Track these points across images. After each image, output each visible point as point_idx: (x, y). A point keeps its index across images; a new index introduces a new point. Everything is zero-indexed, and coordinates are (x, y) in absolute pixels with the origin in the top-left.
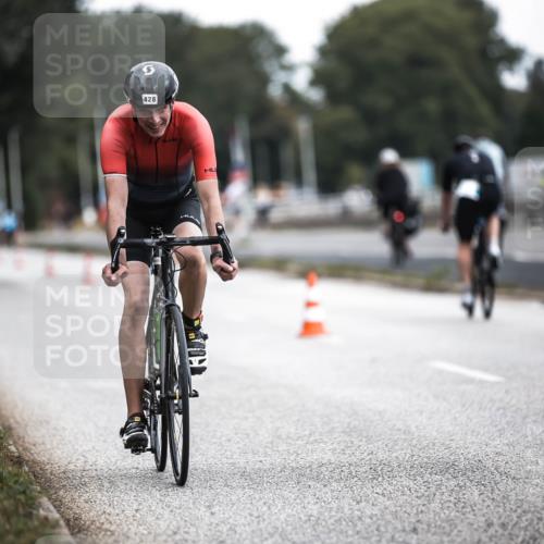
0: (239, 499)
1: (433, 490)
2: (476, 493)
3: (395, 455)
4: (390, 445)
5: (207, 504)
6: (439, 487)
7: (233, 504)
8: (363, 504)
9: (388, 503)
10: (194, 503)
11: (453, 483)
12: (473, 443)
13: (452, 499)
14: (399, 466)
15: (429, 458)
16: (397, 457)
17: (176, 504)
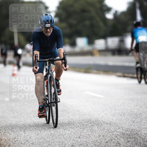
0: (32, 129)
1: (85, 126)
2: (96, 127)
3: (75, 117)
4: (74, 115)
5: (24, 130)
6: (86, 126)
7: (31, 131)
8: (66, 130)
9: (73, 130)
10: (20, 130)
11: (90, 125)
12: (96, 114)
13: (90, 129)
14: (76, 120)
15: (84, 118)
16: (75, 118)
17: (15, 130)
